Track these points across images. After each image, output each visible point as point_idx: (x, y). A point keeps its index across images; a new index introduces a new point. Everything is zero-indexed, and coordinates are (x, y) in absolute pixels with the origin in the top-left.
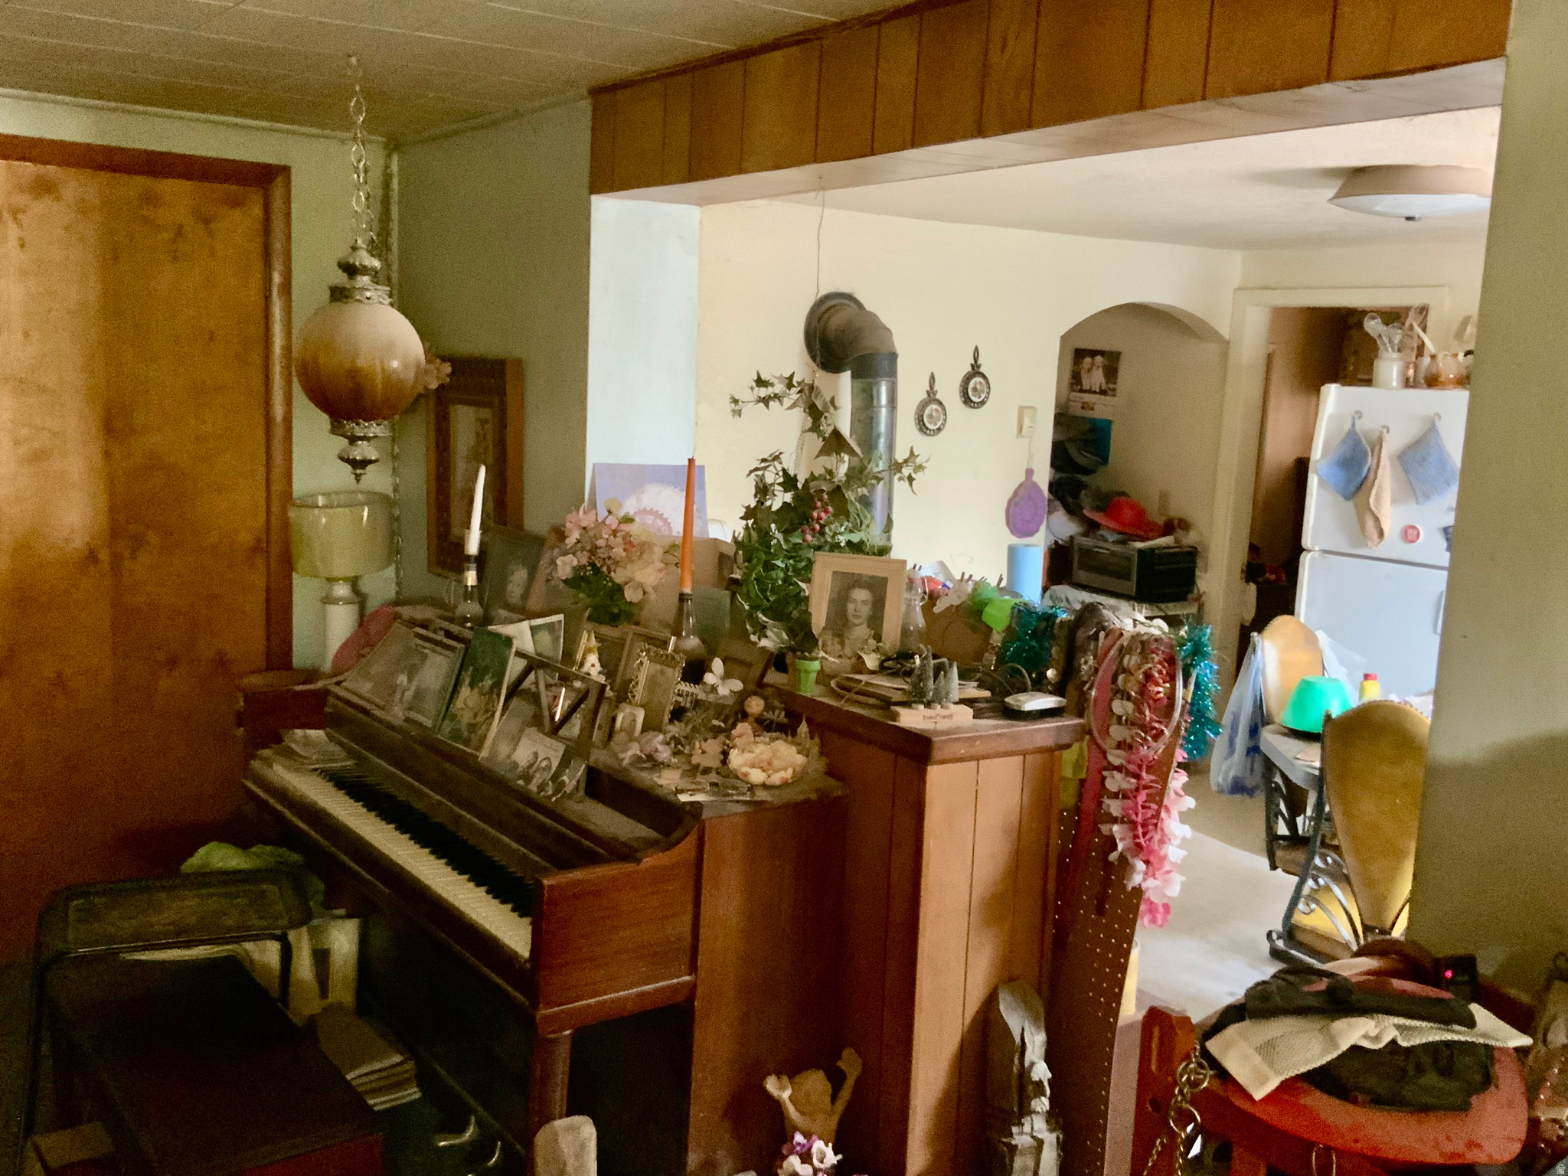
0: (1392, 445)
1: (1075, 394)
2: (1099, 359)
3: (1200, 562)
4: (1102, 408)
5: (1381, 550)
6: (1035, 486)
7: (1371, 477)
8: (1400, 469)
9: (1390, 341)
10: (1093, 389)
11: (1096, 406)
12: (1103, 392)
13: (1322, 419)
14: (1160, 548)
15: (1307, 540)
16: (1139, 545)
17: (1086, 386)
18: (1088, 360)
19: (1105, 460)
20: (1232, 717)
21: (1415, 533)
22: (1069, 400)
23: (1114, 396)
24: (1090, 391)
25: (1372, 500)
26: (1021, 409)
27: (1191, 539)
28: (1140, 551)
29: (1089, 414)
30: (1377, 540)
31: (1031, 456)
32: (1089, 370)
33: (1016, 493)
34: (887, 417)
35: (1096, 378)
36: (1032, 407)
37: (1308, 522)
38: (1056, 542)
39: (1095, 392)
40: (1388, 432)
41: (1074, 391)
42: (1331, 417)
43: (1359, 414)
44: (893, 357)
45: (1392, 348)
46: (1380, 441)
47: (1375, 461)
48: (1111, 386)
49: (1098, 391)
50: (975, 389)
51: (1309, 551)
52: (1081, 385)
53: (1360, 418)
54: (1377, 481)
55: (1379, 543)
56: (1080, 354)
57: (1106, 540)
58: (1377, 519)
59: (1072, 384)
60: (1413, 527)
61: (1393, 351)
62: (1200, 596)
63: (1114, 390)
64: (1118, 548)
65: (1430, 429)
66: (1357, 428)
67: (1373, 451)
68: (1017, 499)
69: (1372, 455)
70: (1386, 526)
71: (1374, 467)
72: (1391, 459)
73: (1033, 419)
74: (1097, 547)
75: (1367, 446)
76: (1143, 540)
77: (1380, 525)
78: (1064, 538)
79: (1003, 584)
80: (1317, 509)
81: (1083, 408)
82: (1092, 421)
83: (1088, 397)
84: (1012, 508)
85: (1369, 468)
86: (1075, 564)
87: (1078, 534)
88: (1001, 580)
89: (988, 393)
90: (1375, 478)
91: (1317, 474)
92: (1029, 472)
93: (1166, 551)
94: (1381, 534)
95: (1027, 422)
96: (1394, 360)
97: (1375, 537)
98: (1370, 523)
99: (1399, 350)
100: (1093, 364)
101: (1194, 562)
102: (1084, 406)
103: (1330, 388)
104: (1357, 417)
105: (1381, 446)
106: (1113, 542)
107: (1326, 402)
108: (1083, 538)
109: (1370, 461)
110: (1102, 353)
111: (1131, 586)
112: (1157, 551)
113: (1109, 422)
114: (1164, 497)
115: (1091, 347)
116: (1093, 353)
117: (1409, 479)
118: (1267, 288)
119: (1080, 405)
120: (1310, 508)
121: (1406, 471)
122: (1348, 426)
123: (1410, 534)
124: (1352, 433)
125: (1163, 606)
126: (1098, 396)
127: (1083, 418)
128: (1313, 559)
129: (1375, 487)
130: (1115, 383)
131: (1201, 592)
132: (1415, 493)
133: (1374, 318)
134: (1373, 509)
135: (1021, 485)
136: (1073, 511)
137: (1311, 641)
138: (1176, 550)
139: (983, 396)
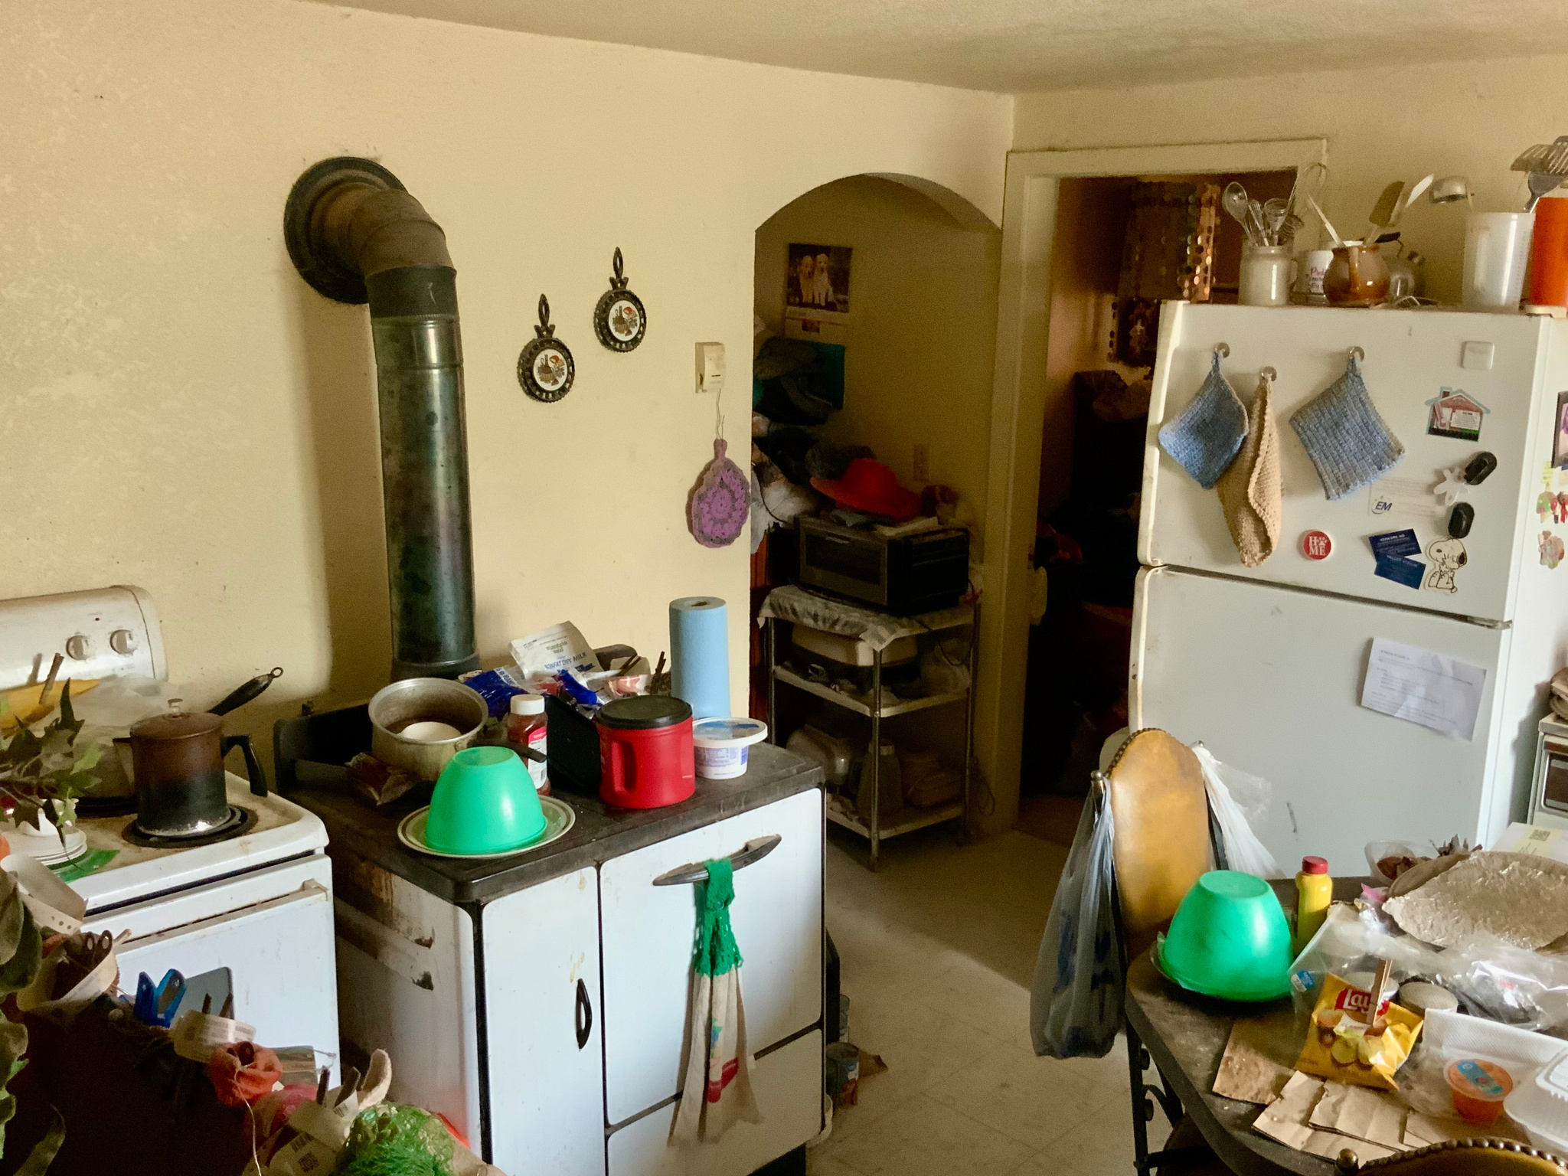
0: (1281, 399)
1: (794, 308)
2: (822, 258)
3: (973, 550)
4: (831, 329)
5: (1266, 569)
6: (730, 466)
7: (1249, 453)
8: (1294, 439)
9: (1267, 225)
10: (817, 301)
11: (821, 326)
12: (830, 306)
13: (1165, 357)
14: (916, 535)
15: (1146, 551)
16: (889, 532)
17: (807, 297)
18: (808, 259)
19: (838, 403)
20: (1062, 920)
21: (1322, 544)
22: (784, 318)
23: (847, 311)
24: (814, 305)
25: (1251, 491)
26: (700, 347)
27: (960, 516)
28: (892, 543)
29: (812, 336)
30: (1259, 555)
31: (720, 421)
32: (811, 275)
33: (700, 481)
34: (443, 386)
35: (820, 287)
36: (717, 344)
37: (1147, 523)
38: (776, 525)
39: (819, 306)
40: (1274, 378)
41: (789, 303)
42: (1176, 352)
43: (1222, 350)
44: (447, 276)
45: (1270, 239)
46: (1263, 394)
47: (1255, 428)
48: (841, 297)
49: (823, 304)
50: (619, 320)
51: (1149, 567)
52: (801, 296)
53: (1226, 354)
54: (1259, 460)
55: (1263, 558)
56: (797, 252)
57: (842, 523)
58: (1259, 522)
59: (788, 295)
60: (1320, 534)
61: (1271, 244)
62: (975, 597)
63: (845, 302)
64: (860, 537)
65: (1346, 375)
66: (1221, 372)
67: (1250, 413)
68: (703, 489)
69: (1250, 418)
70: (1274, 533)
71: (1254, 436)
72: (1279, 421)
73: (719, 363)
74: (830, 535)
75: (1240, 403)
76: (893, 524)
77: (1265, 531)
78: (786, 519)
79: (666, 669)
80: (1159, 501)
81: (805, 328)
82: (817, 347)
83: (812, 314)
84: (695, 503)
85: (1245, 439)
86: (803, 558)
87: (805, 513)
88: (662, 662)
89: (643, 325)
90: (1257, 455)
91: (1159, 445)
92: (720, 445)
93: (927, 539)
94: (1266, 544)
95: (709, 369)
96: (1272, 257)
97: (1256, 548)
98: (1247, 527)
99: (1280, 243)
100: (814, 266)
101: (967, 552)
102: (807, 326)
103: (1175, 308)
104: (1221, 354)
105: (1264, 403)
106: (853, 527)
107: (1170, 330)
108: (812, 520)
109: (1249, 429)
110: (826, 250)
111: (881, 593)
112: (915, 541)
113: (842, 349)
114: (920, 455)
115: (812, 241)
116: (814, 250)
117: (1311, 456)
118: (1052, 149)
119: (800, 324)
120: (1149, 501)
121: (1306, 444)
122: (1207, 368)
123: (1313, 545)
124: (1214, 379)
125: (926, 618)
126: (825, 312)
127: (804, 343)
128: (1153, 577)
129: (1257, 470)
130: (846, 293)
131: (977, 591)
132: (1323, 481)
133: (1237, 191)
134: (1255, 506)
135: (707, 468)
136: (797, 481)
137: (1189, 768)
138: (941, 536)
139: (635, 331)
